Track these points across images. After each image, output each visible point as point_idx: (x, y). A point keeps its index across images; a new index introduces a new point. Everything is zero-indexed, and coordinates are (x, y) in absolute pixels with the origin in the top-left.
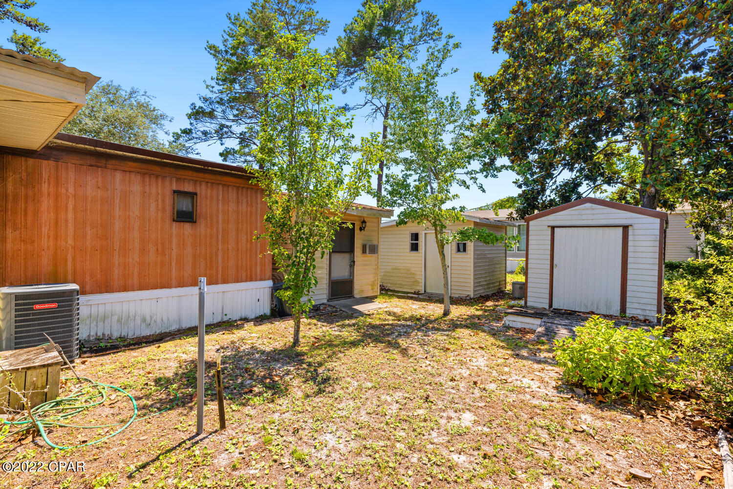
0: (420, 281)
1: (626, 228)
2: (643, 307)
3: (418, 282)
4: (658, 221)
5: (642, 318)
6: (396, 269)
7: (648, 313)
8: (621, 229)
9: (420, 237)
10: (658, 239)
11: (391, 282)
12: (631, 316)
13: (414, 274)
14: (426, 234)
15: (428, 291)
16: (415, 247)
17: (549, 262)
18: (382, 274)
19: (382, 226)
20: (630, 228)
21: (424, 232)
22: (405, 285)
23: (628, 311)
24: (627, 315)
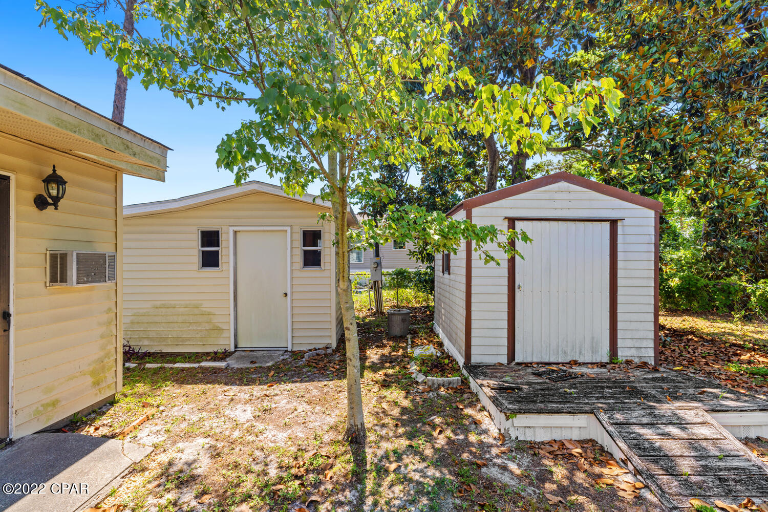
0: (225, 327)
1: (614, 223)
2: (637, 345)
3: (219, 330)
4: (652, 213)
5: (636, 360)
6: (164, 306)
7: (644, 353)
8: (607, 225)
9: (222, 238)
10: (653, 241)
11: (152, 335)
12: (624, 359)
13: (209, 314)
14: (235, 232)
15: (241, 344)
16: (210, 260)
17: (505, 281)
18: (128, 320)
19: (126, 212)
20: (619, 224)
21: (231, 230)
22: (189, 339)
23: (620, 354)
24: (620, 359)
